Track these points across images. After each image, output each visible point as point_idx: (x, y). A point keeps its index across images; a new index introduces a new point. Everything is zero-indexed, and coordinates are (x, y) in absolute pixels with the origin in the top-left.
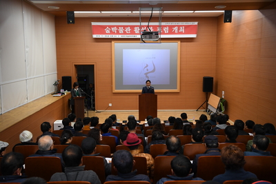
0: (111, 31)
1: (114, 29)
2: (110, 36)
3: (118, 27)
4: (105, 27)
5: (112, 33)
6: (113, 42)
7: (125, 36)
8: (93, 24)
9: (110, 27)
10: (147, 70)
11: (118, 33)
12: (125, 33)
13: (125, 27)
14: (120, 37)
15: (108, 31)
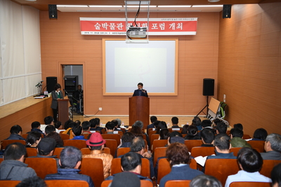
0: (101, 27)
1: (105, 25)
2: (100, 33)
3: (109, 23)
4: (94, 23)
5: (102, 29)
6: (104, 40)
7: (117, 33)
8: (82, 19)
9: (100, 22)
10: (142, 71)
11: (109, 29)
12: (116, 30)
13: (116, 23)
14: (111, 33)
15: (98, 27)
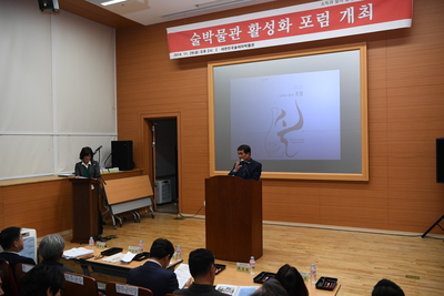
0: (202, 41)
1: (208, 36)
2: (200, 52)
3: (214, 29)
4: (189, 34)
5: (204, 44)
6: (210, 66)
7: (231, 49)
8: (170, 30)
9: (200, 32)
10: (284, 124)
11: (216, 43)
12: (229, 41)
13: (228, 27)
14: (218, 50)
15: (195, 42)
